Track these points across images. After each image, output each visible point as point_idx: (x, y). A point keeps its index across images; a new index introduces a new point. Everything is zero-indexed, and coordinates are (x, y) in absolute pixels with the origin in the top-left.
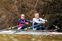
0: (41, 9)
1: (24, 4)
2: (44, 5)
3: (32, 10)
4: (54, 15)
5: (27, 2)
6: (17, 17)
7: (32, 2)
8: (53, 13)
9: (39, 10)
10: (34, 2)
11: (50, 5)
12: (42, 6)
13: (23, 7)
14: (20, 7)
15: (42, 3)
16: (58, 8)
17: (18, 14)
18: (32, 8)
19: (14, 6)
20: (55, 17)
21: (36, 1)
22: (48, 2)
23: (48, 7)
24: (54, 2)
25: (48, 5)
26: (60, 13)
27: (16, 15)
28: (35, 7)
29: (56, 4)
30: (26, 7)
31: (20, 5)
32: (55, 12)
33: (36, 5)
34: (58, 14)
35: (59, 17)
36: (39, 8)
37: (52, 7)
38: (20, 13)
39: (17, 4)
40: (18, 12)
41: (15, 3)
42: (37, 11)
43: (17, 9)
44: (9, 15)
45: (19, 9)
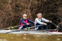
0: (35, 8)
1: (18, 3)
2: (38, 4)
3: (26, 9)
4: (48, 15)
5: (21, 1)
6: (11, 16)
7: (26, 2)
8: (47, 12)
9: (33, 9)
10: (28, 2)
11: (44, 5)
12: (35, 5)
13: (17, 6)
14: (14, 6)
15: (36, 2)
16: (51, 7)
17: (12, 13)
18: (26, 7)
19: (8, 5)
20: (49, 17)
21: (29, 1)
22: (41, 1)
23: (42, 6)
24: (48, 2)
25: (41, 5)
26: (54, 12)
27: (10, 14)
28: (29, 6)
29: (50, 3)
30: (20, 6)
31: (14, 5)
32: (49, 11)
33: (30, 4)
34: (52, 14)
35: (53, 16)
36: (33, 8)
37: (45, 7)
38: (14, 12)
39: (11, 4)
40: (12, 11)
41: (9, 2)
42: (31, 10)
43: (11, 9)
44: (3, 14)
45: (12, 8)
